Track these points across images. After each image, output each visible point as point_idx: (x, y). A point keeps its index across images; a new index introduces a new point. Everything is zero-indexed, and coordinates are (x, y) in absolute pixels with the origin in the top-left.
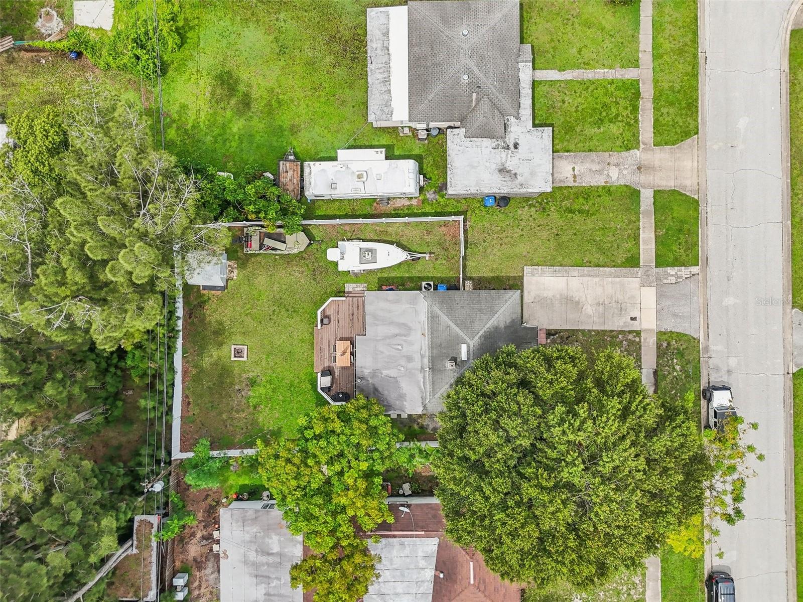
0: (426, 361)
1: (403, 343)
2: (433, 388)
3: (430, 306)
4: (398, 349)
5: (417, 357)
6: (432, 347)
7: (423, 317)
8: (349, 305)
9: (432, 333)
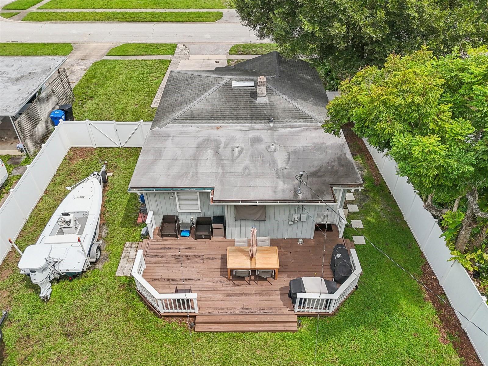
0: (257, 126)
1: (230, 146)
2: (299, 118)
3: (174, 120)
4: (240, 152)
5: (252, 134)
6: (236, 119)
7: (192, 128)
8: (158, 262)
9: (216, 118)
